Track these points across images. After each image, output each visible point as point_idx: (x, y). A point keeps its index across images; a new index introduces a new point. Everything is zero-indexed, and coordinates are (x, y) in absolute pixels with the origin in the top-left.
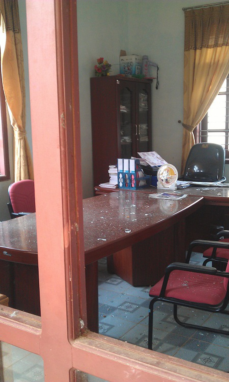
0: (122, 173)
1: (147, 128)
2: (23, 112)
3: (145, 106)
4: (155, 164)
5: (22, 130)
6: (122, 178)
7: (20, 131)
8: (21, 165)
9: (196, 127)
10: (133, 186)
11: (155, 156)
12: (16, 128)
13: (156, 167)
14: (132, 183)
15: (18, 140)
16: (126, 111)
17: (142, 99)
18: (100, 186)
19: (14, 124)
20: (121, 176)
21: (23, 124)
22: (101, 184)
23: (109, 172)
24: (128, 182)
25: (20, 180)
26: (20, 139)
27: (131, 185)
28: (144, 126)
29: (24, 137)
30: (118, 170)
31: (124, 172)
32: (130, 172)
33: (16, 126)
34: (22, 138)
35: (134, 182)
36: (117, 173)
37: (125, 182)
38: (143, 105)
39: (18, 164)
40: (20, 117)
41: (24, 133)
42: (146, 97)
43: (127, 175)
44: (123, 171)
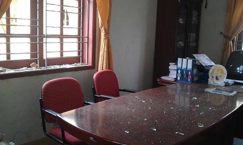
0: (181, 70)
1: (195, 36)
2: (109, 19)
3: (196, 20)
4: (206, 64)
5: (107, 32)
6: (180, 73)
7: (106, 33)
8: (104, 58)
9: (234, 38)
10: (189, 80)
11: (205, 58)
12: (102, 30)
13: (206, 66)
14: (188, 78)
15: (104, 39)
16: (182, 23)
17: (195, 15)
18: (161, 79)
19: (101, 27)
20: (179, 71)
21: (108, 27)
22: (163, 77)
23: (170, 67)
24: (185, 77)
25: (102, 70)
26: (105, 39)
27: (188, 79)
28: (194, 35)
29: (108, 37)
30: (177, 67)
31: (182, 69)
32: (188, 69)
33: (103, 28)
34: (107, 38)
35: (190, 77)
36: (176, 69)
37: (183, 76)
38: (195, 19)
39: (102, 57)
40: (106, 22)
41: (108, 34)
42: (197, 14)
43: (184, 71)
44: (182, 67)
